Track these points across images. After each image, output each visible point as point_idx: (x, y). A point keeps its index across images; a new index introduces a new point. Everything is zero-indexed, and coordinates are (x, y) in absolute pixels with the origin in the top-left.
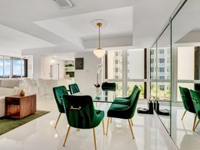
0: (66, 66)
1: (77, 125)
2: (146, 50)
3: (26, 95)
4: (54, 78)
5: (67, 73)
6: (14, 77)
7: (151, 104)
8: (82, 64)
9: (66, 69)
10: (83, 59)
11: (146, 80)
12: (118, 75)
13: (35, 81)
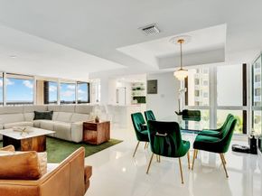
0: (134, 90)
1: (162, 152)
2: (245, 66)
3: (100, 122)
4: (120, 104)
5: (134, 98)
6: (79, 102)
7: (253, 141)
8: (156, 88)
9: (134, 94)
10: (156, 81)
11: (245, 108)
12: (200, 101)
13: (103, 107)
